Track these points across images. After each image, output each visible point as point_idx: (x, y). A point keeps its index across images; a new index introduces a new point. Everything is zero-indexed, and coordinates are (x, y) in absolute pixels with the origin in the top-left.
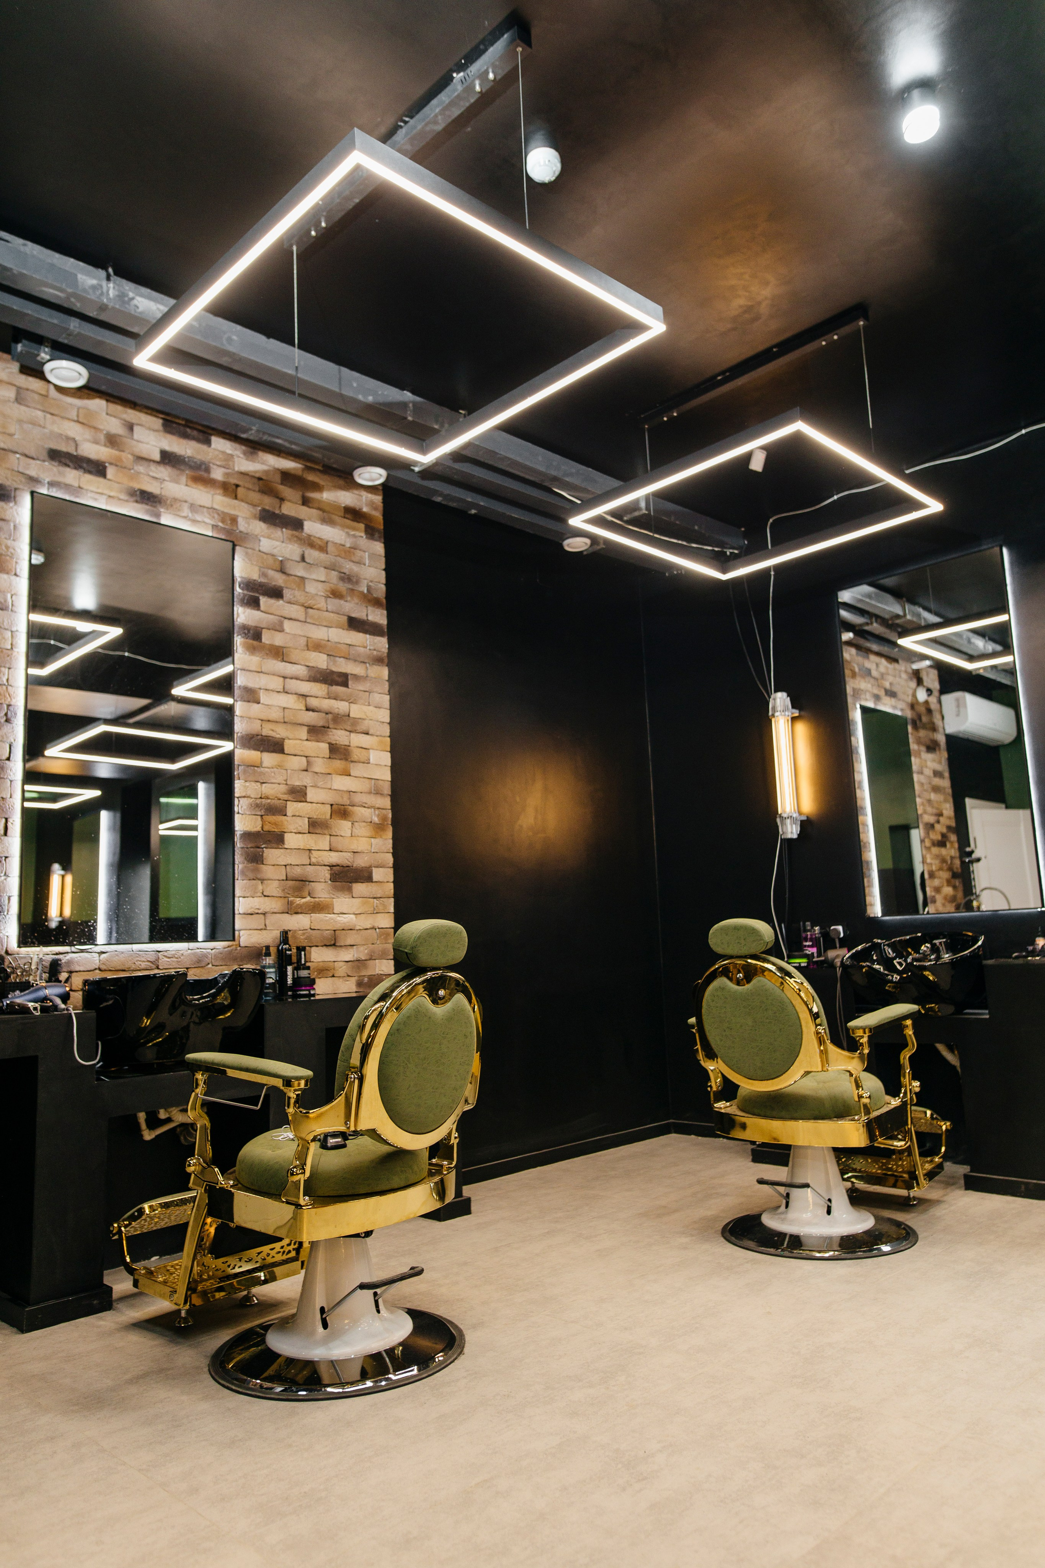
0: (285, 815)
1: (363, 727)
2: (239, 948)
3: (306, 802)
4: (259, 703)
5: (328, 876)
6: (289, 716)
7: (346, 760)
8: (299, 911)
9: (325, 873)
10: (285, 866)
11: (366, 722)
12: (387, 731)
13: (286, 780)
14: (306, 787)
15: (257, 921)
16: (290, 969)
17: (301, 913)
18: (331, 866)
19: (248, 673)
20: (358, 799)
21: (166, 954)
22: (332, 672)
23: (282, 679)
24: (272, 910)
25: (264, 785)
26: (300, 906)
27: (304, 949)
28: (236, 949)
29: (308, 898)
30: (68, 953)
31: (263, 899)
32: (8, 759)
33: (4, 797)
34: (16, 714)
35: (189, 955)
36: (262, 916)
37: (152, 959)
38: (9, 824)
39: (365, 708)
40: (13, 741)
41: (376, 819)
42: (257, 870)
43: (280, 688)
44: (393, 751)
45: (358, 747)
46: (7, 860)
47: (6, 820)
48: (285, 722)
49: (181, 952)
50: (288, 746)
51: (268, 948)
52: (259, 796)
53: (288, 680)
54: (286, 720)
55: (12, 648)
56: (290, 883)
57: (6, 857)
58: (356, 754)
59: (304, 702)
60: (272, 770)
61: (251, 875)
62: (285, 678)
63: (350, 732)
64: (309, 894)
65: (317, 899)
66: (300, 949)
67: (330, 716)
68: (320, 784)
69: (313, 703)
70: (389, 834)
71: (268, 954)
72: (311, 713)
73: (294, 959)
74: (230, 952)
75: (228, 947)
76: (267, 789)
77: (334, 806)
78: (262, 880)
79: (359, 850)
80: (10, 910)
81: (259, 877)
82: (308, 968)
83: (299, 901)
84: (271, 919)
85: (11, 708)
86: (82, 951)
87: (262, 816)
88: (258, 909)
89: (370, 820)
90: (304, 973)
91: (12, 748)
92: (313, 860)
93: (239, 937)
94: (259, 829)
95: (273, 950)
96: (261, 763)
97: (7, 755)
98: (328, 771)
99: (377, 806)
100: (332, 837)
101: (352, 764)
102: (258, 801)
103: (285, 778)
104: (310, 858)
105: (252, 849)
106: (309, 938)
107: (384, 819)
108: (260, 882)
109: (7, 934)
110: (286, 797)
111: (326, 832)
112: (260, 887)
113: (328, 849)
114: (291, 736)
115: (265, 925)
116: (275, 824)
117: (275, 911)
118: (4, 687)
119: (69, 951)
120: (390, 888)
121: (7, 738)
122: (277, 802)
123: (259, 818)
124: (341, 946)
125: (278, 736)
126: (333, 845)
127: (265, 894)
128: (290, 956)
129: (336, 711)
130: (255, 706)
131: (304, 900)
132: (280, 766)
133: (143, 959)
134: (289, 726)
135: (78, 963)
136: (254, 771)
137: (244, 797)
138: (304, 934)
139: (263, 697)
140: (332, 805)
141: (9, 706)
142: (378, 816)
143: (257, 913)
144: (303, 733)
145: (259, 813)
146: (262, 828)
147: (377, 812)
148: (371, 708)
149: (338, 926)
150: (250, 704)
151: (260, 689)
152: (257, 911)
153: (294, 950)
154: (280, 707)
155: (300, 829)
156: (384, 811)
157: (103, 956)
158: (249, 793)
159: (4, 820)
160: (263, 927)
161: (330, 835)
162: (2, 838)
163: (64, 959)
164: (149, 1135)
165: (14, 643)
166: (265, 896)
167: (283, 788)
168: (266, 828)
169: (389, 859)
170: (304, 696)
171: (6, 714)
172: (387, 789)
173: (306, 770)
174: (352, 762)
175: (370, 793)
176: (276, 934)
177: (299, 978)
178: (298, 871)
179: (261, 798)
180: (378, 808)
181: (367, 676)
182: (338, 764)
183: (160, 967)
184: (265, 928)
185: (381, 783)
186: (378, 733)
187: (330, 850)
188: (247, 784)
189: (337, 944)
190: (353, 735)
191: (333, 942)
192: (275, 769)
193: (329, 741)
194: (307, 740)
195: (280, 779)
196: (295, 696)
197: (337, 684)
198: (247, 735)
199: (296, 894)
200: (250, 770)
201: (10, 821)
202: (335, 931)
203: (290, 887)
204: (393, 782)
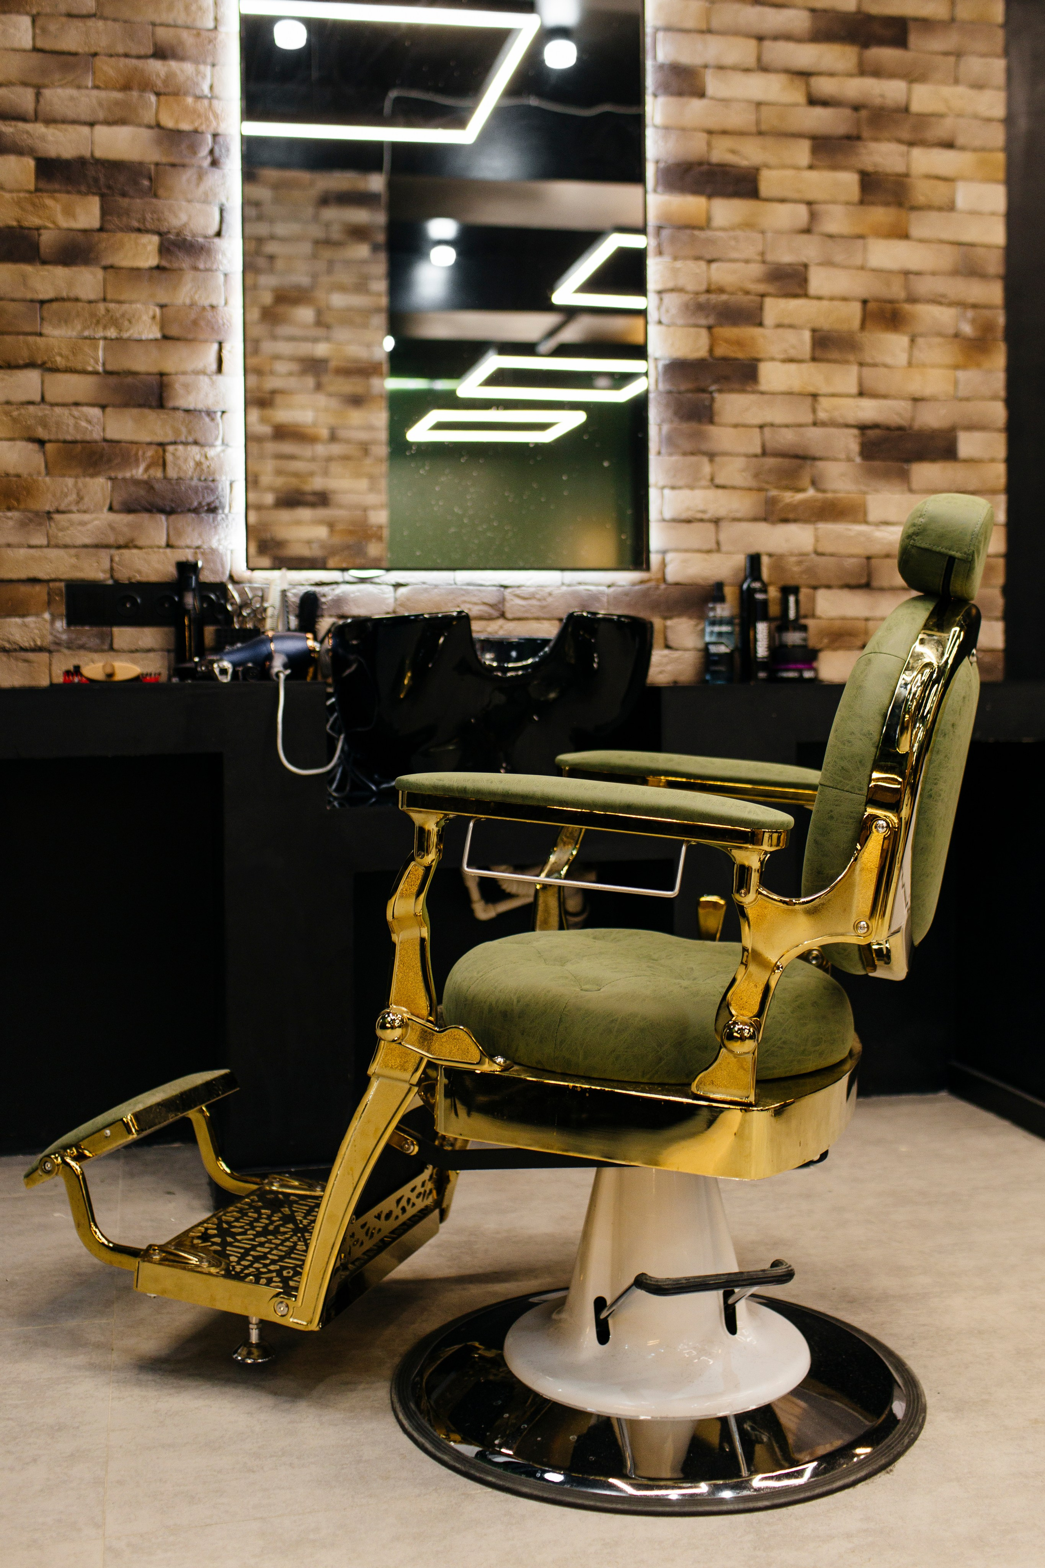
0: (760, 324)
1: (941, 131)
2: (663, 586)
3: (806, 295)
4: (701, 94)
5: (854, 447)
6: (770, 120)
7: (900, 204)
8: (791, 516)
9: (850, 442)
10: (761, 427)
11: (948, 122)
12: (997, 136)
13: (763, 254)
14: (806, 266)
15: (703, 535)
16: (762, 629)
17: (795, 521)
18: (863, 428)
19: (679, 36)
20: (924, 286)
21: (518, 591)
22: (870, 18)
23: (753, 43)
24: (732, 515)
25: (714, 266)
26: (793, 507)
27: (795, 590)
28: (657, 588)
29: (811, 493)
30: (336, 583)
31: (712, 493)
32: (219, 234)
33: (214, 303)
34: (228, 150)
35: (563, 595)
36: (711, 526)
37: (492, 600)
38: (225, 354)
39: (948, 91)
40: (224, 200)
41: (967, 329)
42: (698, 436)
43: (751, 61)
44: (1010, 182)
45: (928, 177)
46: (225, 416)
47: (220, 344)
48: (760, 133)
49: (548, 590)
50: (768, 183)
51: (719, 586)
52: (704, 287)
53: (767, 44)
54: (764, 127)
55: (216, 28)
56: (770, 462)
57: (223, 412)
58: (922, 191)
59: (803, 88)
60: (732, 234)
61: (687, 446)
62: (760, 38)
63: (911, 144)
64: (814, 483)
65: (829, 495)
66: (788, 590)
67: (864, 113)
68: (839, 258)
69: (825, 86)
70: (999, 359)
71: (721, 599)
72: (819, 111)
73: (774, 610)
74: (645, 594)
75: (642, 582)
76: (721, 274)
77: (871, 306)
78: (712, 456)
79: (928, 391)
80: (234, 505)
81: (704, 447)
82: (804, 628)
83: (790, 497)
84: (728, 532)
85: (220, 139)
86: (363, 581)
87: (710, 328)
88: (704, 512)
89: (951, 331)
90: (793, 638)
91: (225, 214)
92: (822, 415)
93: (664, 564)
94: (702, 352)
95: (729, 592)
96: (709, 219)
97: (215, 228)
98: (858, 230)
99: (972, 300)
100: (866, 371)
101: (914, 215)
102: (703, 298)
103: (760, 248)
104: (814, 411)
105: (690, 395)
106: (810, 571)
107: (986, 328)
108: (705, 460)
109: (230, 547)
110: (762, 288)
111: (851, 358)
112: (707, 469)
113: (854, 390)
114: (772, 160)
115: (718, 543)
116: (739, 343)
117: (739, 515)
118: (206, 102)
119: (340, 580)
120: (998, 472)
121: (215, 195)
122: (745, 299)
123: (704, 333)
124: (882, 589)
125: (744, 163)
126: (869, 384)
127: (719, 481)
128: (765, 602)
129: (878, 101)
130: (696, 104)
131: (800, 496)
132: (748, 225)
133: (474, 599)
134: (770, 141)
135: (356, 601)
136: (694, 239)
137: (672, 290)
138: (800, 563)
139: (713, 84)
140: (865, 302)
141: (215, 136)
142: (973, 321)
143: (701, 520)
144: (802, 152)
145: (703, 322)
146: (711, 351)
147: (970, 314)
148: (961, 90)
149: (875, 549)
150: (684, 100)
151: (706, 66)
152: (699, 516)
153: (773, 593)
154: (749, 101)
155: (793, 353)
156: (987, 313)
157: (402, 590)
158: (682, 282)
159: (215, 346)
160: (713, 546)
161: (861, 364)
162: (215, 377)
163: (329, 594)
164: (485, 911)
165: (219, 17)
166: (718, 487)
167: (756, 269)
168: (720, 351)
169: (998, 412)
170: (804, 75)
171: (212, 152)
172: (995, 263)
173: (807, 231)
174: (914, 208)
175: (955, 273)
176: (739, 560)
177: (783, 646)
178: (787, 438)
179: (708, 291)
180: (975, 306)
181: (953, 20)
182: (880, 214)
183: (509, 615)
184: (718, 548)
185: (981, 251)
186: (977, 143)
187: (861, 394)
188: (679, 264)
189: (875, 583)
190: (917, 153)
191: (863, 581)
192: (739, 233)
193: (860, 166)
194: (811, 167)
195: (750, 251)
196: (783, 78)
197: (882, 42)
198: (678, 165)
199: (784, 483)
200: (685, 235)
201: (226, 348)
202: (869, 558)
203: (770, 471)
204: (1011, 249)
